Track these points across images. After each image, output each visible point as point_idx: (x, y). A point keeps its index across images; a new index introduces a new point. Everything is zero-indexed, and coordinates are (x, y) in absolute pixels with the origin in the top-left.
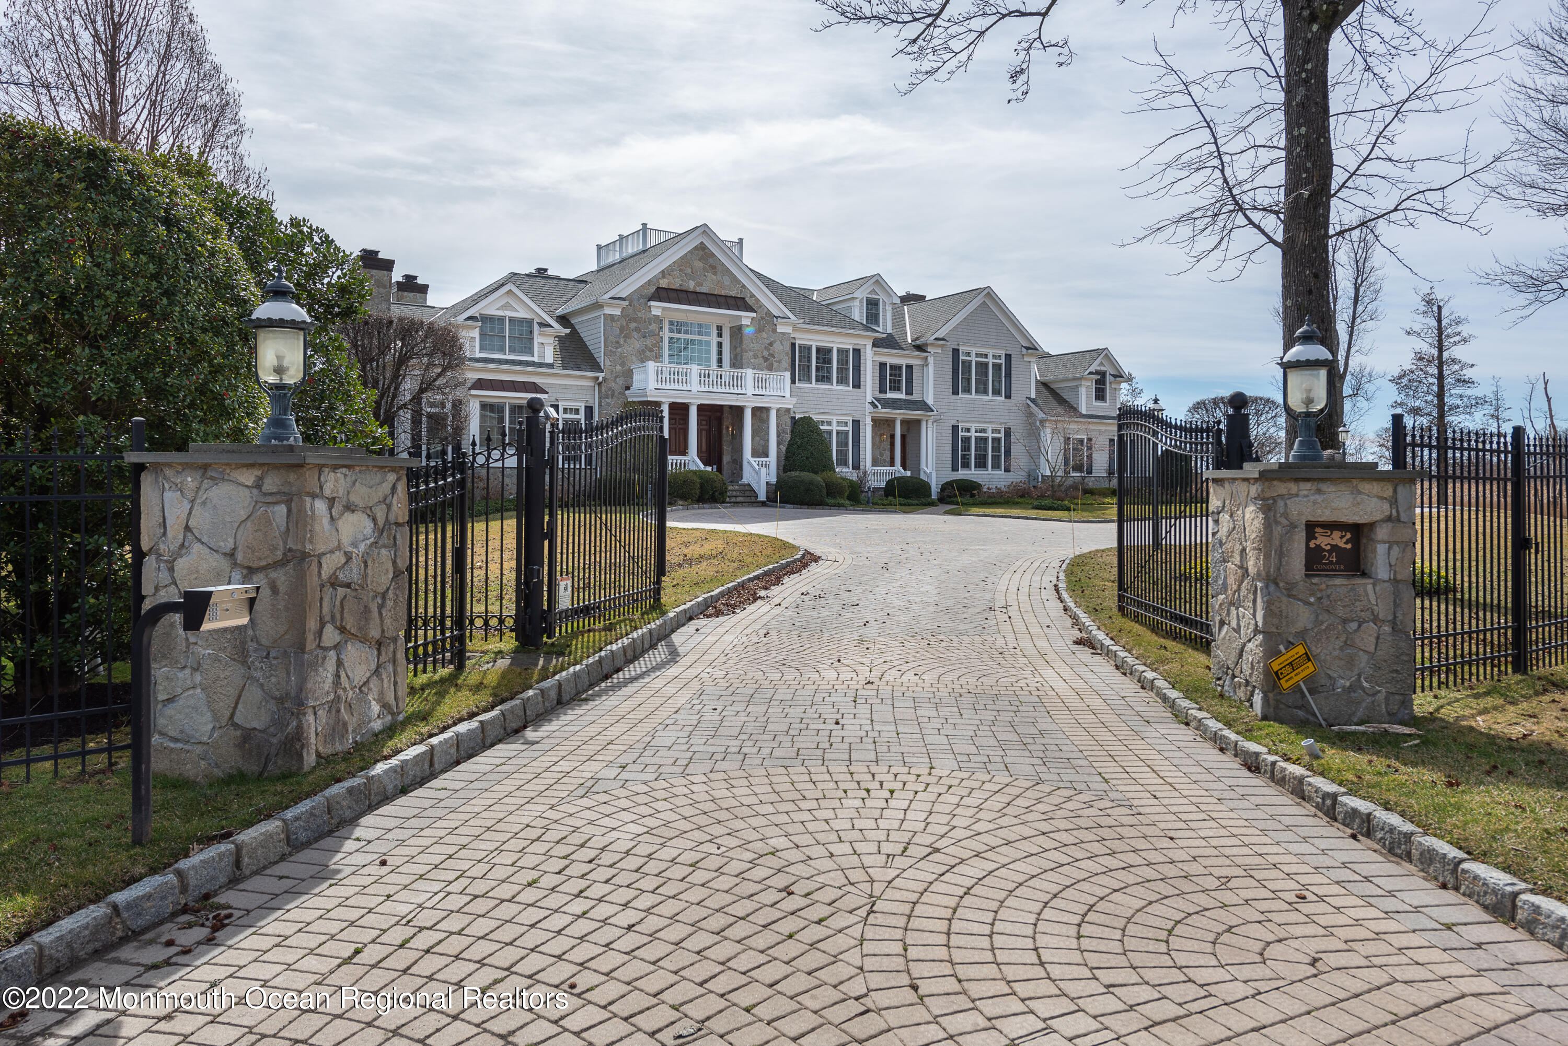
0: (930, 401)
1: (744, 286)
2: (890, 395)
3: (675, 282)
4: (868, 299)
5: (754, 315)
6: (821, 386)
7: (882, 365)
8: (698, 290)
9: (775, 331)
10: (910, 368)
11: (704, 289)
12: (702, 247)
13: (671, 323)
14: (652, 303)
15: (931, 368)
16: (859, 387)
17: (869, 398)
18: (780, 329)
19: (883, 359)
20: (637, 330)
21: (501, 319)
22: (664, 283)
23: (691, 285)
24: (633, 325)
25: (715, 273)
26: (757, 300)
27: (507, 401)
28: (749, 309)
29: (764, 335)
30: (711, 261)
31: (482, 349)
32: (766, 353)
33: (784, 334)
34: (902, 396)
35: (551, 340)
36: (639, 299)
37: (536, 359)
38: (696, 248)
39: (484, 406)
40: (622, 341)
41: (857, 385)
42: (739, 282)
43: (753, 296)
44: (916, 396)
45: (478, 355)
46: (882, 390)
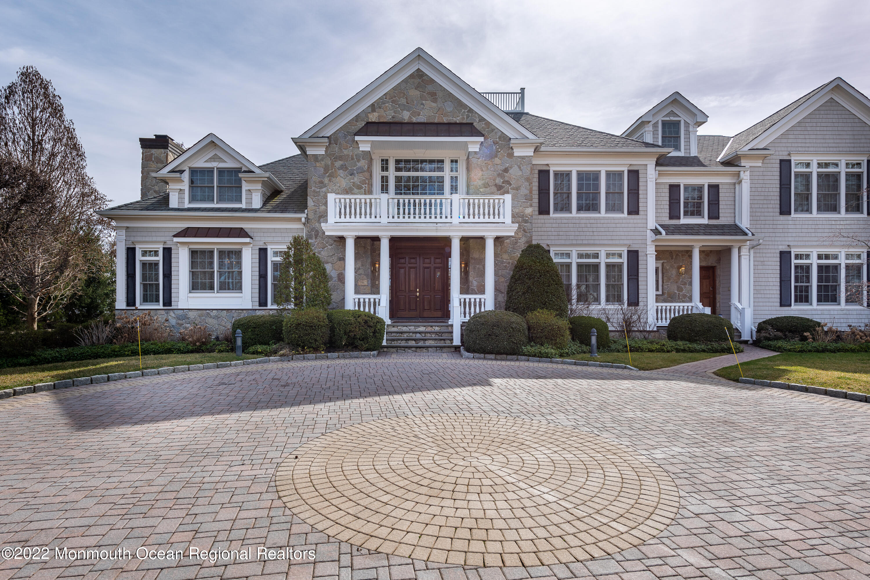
0: (745, 223)
1: (471, 111)
2: (684, 221)
3: (388, 116)
4: (664, 123)
5: (481, 139)
6: (584, 215)
7: (674, 188)
8: (414, 120)
9: (511, 155)
10: (714, 188)
11: (422, 119)
12: (419, 74)
13: (398, 162)
14: (357, 138)
15: (746, 186)
16: (637, 213)
17: (652, 224)
18: (518, 152)
19: (674, 180)
20: (343, 167)
21: (210, 171)
22: (373, 117)
23: (406, 116)
24: (338, 164)
25: (435, 101)
26: (488, 124)
27: (216, 247)
28: (479, 134)
29: (497, 161)
30: (430, 88)
31: (193, 199)
32: (499, 181)
33: (523, 158)
34: (704, 221)
35: (259, 186)
36: (345, 136)
37: (243, 206)
38: (411, 76)
39: (193, 253)
40: (326, 181)
41: (634, 210)
42: (465, 106)
43: (482, 119)
44: (724, 219)
45: (187, 205)
46: (674, 214)
